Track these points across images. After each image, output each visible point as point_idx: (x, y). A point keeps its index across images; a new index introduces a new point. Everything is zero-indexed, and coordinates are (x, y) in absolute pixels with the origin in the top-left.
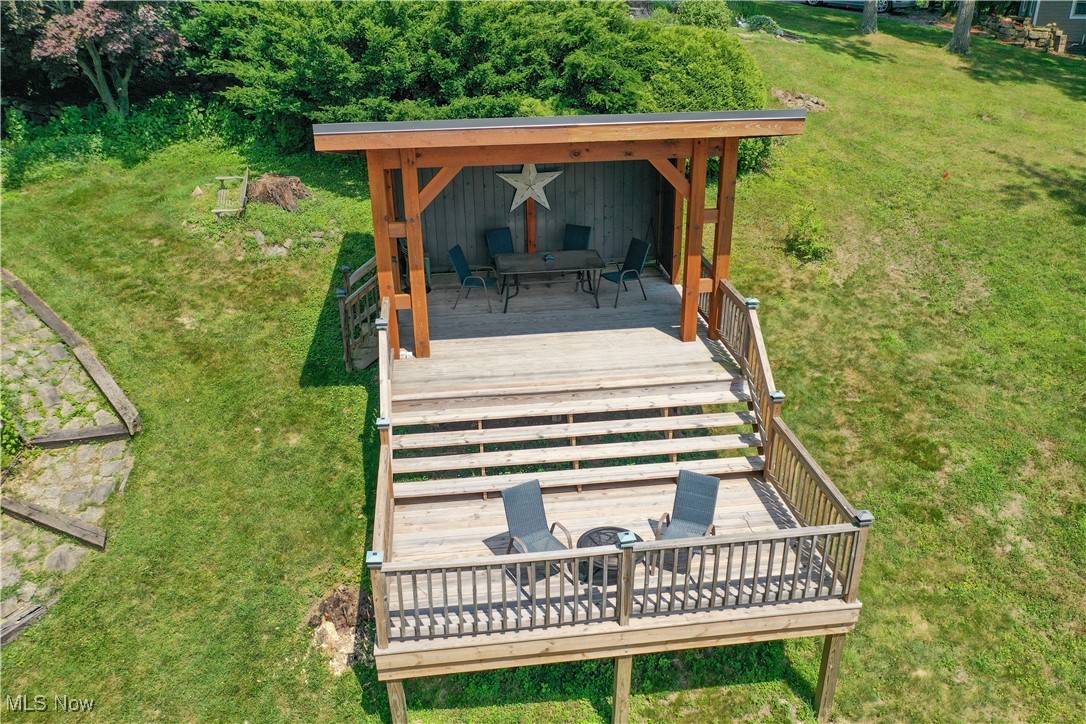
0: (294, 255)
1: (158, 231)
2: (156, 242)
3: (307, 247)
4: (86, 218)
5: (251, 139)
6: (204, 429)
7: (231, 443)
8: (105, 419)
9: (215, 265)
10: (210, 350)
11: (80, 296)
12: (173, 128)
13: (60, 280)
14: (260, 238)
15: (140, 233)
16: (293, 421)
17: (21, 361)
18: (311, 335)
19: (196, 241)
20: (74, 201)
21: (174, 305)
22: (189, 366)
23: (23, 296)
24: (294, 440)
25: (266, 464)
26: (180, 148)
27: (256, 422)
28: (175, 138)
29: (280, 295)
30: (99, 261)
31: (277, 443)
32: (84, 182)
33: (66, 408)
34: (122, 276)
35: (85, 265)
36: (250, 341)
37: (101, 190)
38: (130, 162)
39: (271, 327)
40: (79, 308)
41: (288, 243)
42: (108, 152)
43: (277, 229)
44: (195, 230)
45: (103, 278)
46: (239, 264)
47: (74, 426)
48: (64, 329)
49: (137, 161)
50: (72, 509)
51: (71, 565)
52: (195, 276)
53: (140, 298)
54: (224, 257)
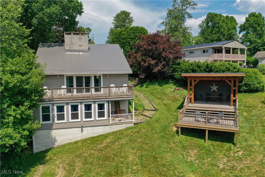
0: (180, 96)
1: (163, 93)
2: (162, 94)
3: (182, 95)
4: (154, 91)
5: (177, 85)
6: (164, 111)
7: (167, 113)
8: (154, 109)
9: (169, 97)
10: (167, 105)
11: (152, 98)
12: (167, 83)
13: (150, 96)
14: (176, 94)
15: (161, 93)
16: (175, 112)
17: (145, 103)
18: (180, 105)
19: (167, 94)
20: (154, 89)
21: (163, 100)
22: (164, 106)
23: (146, 98)
24: (175, 113)
25: (171, 115)
26: (167, 85)
27: (171, 111)
28: (167, 84)
29: (177, 100)
30: (155, 95)
31: (173, 113)
32: (155, 88)
33: (149, 107)
34: (158, 97)
35: (154, 95)
36: (172, 104)
37: (157, 89)
38: (161, 86)
39: (175, 103)
40: (152, 99)
41: (179, 95)
42: (158, 85)
43: (178, 93)
44: (167, 93)
45: (155, 97)
46: (173, 97)
47: (150, 109)
48: (150, 101)
49: (162, 86)
50: (149, 115)
51: (148, 119)
52: (167, 98)
53: (160, 99)
54: (171, 96)
